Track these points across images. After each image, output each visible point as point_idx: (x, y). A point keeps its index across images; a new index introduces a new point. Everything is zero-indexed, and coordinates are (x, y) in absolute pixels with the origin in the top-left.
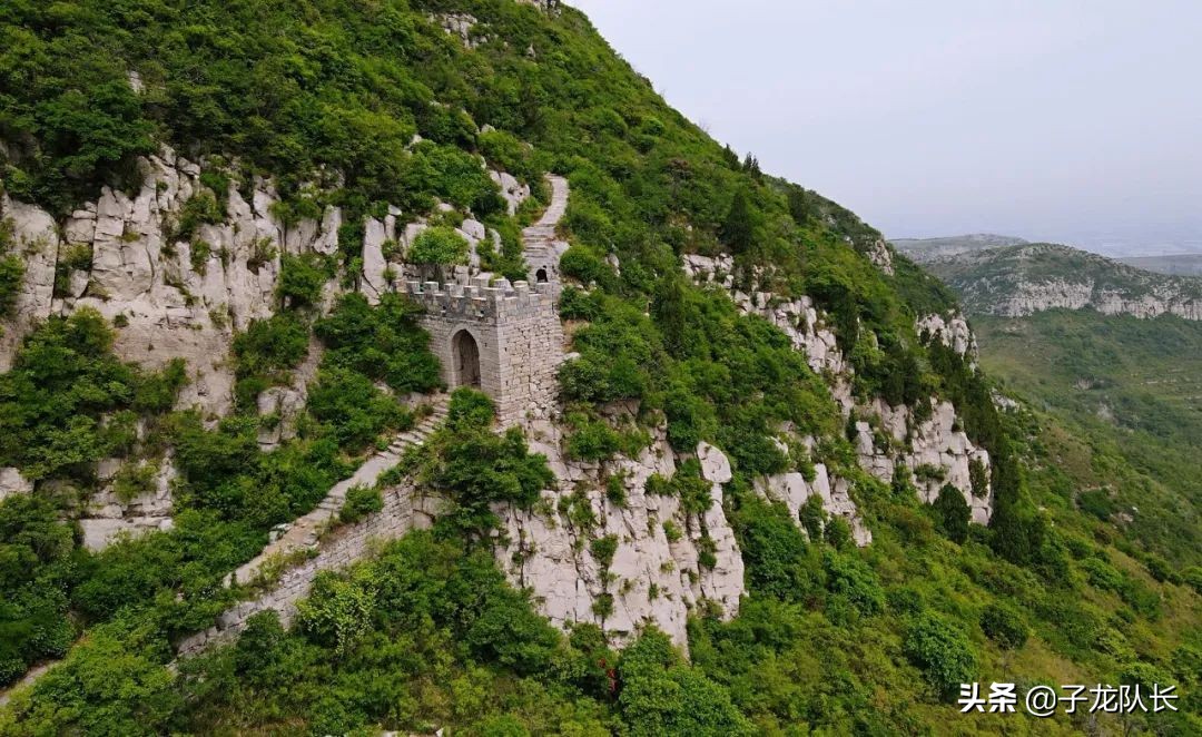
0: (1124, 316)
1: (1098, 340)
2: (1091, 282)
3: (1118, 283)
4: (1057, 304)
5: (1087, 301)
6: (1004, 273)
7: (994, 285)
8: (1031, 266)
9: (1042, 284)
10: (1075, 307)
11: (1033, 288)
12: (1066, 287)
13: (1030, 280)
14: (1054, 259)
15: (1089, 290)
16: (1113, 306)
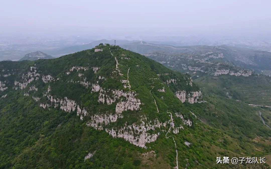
0: (234, 76)
1: (229, 80)
2: (229, 70)
3: (234, 70)
4: (223, 73)
5: (228, 73)
6: (215, 67)
7: (213, 69)
8: (219, 67)
9: (221, 70)
10: (226, 74)
11: (219, 71)
12: (225, 70)
13: (219, 69)
14: (223, 65)
15: (228, 71)
16: (232, 74)
